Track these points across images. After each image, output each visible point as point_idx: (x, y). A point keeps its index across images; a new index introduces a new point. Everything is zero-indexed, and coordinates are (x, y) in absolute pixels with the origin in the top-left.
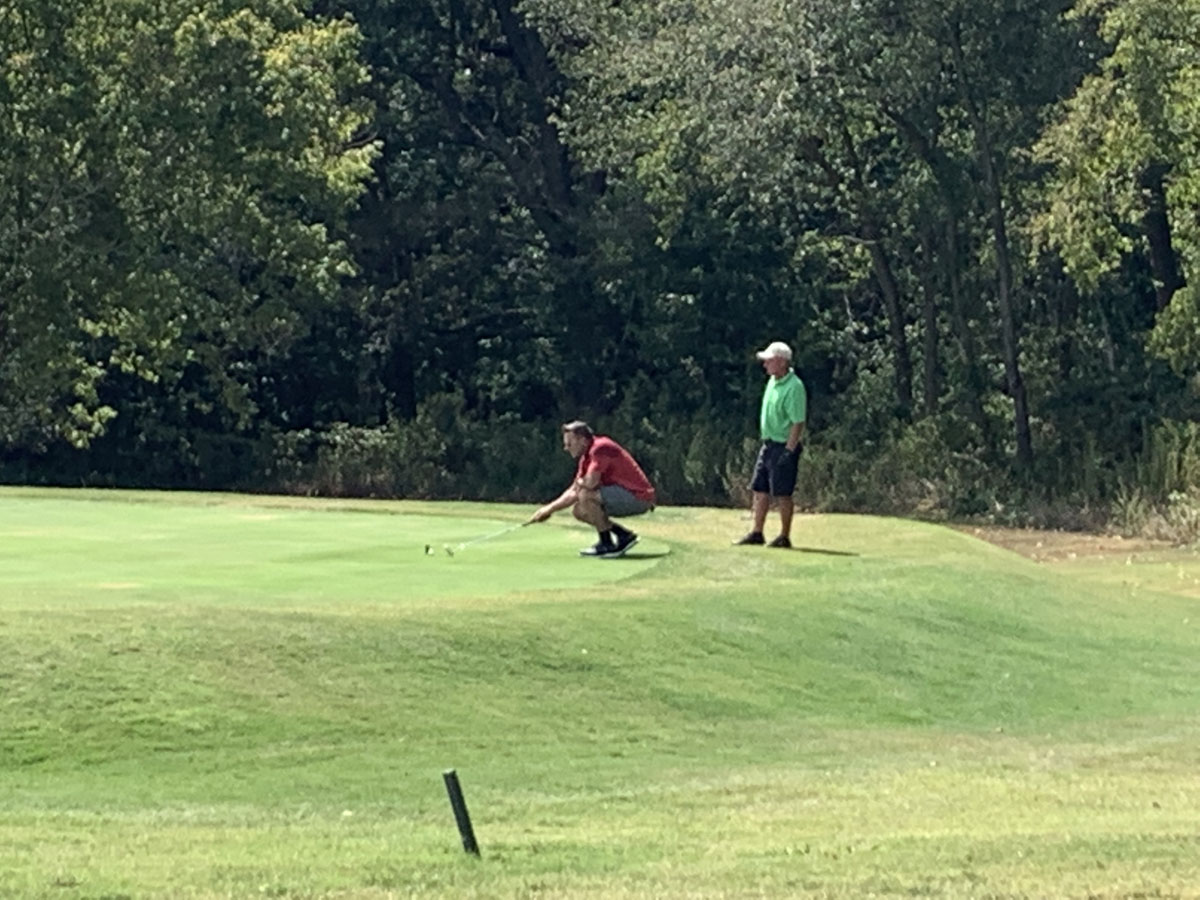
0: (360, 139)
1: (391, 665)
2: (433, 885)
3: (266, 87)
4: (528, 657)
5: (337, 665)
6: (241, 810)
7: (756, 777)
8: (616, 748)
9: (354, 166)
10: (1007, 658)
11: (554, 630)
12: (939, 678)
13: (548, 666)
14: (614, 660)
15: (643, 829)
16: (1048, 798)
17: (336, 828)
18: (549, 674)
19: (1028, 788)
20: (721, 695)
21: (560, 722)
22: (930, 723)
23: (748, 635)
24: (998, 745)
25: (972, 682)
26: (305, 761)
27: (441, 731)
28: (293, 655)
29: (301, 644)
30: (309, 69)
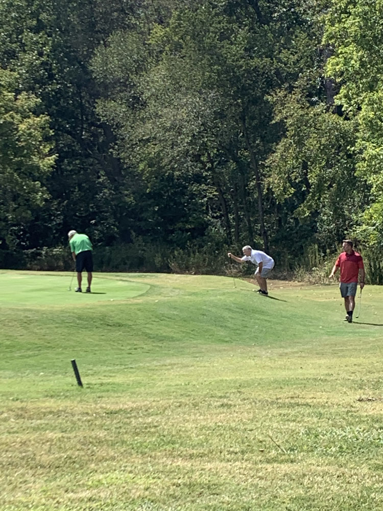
0: (51, 153)
1: (57, 325)
2: (66, 397)
3: (19, 136)
4: (102, 322)
5: (40, 326)
6: (7, 373)
7: (174, 360)
8: (130, 351)
9: (49, 162)
10: (257, 321)
11: (111, 313)
12: (235, 328)
13: (108, 325)
14: (130, 323)
15: (137, 378)
16: (268, 366)
17: (37, 378)
18: (109, 327)
19: (261, 363)
20: (164, 334)
21: (112, 343)
22: (232, 342)
23: (174, 315)
24: (253, 349)
25: (245, 329)
26: (29, 356)
27: (74, 347)
28: (26, 323)
29: (28, 319)
30: (33, 131)
